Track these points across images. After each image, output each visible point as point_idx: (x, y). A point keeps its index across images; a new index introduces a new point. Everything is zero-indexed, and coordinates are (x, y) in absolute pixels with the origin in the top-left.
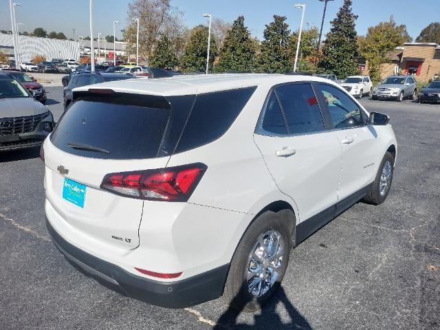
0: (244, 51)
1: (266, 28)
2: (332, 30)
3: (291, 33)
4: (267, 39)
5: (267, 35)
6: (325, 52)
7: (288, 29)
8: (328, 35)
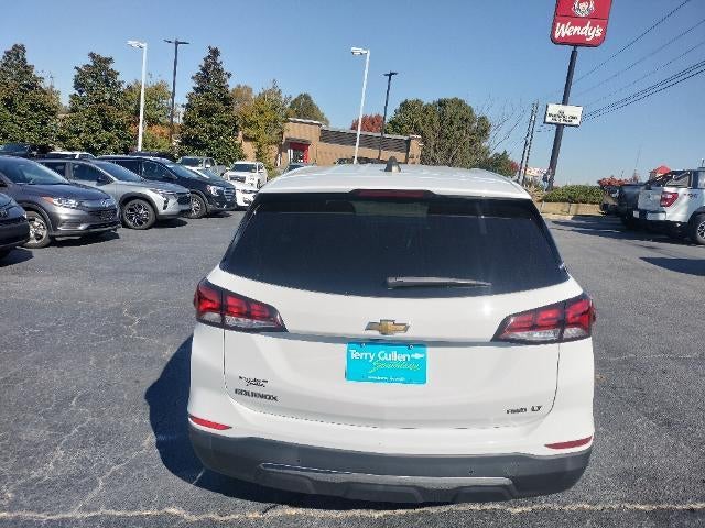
0: (33, 108)
1: (76, 72)
2: (197, 90)
3: (124, 86)
4: (81, 92)
5: (78, 85)
6: (189, 123)
7: (119, 78)
8: (190, 97)
